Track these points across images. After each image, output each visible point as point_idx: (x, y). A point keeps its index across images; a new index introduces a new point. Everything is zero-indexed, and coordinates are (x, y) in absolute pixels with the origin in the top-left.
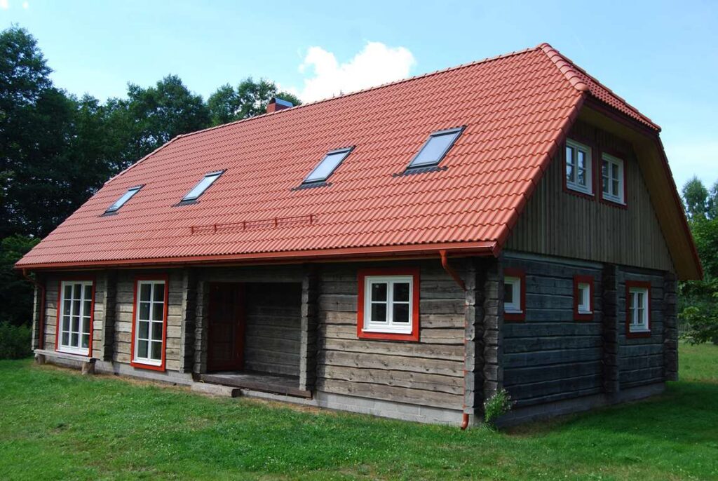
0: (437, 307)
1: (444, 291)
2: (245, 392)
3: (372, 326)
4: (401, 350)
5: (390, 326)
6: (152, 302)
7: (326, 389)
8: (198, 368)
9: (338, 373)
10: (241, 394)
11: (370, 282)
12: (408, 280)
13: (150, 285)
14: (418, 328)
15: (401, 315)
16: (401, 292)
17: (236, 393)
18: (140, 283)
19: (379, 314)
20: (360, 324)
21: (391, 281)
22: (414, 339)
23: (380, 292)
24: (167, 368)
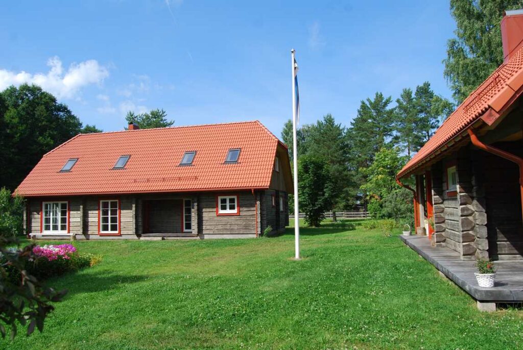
0: (245, 204)
1: (248, 200)
2: (165, 238)
3: (221, 212)
4: (233, 218)
5: (228, 211)
6: (110, 209)
7: (204, 233)
8: (140, 232)
9: (208, 227)
10: (165, 239)
11: (220, 198)
12: (235, 197)
13: (108, 202)
14: (239, 211)
15: (232, 208)
16: (232, 201)
17: (163, 239)
18: (101, 201)
19: (224, 208)
20: (217, 211)
21: (228, 198)
22: (238, 215)
23: (224, 201)
24: (122, 233)
